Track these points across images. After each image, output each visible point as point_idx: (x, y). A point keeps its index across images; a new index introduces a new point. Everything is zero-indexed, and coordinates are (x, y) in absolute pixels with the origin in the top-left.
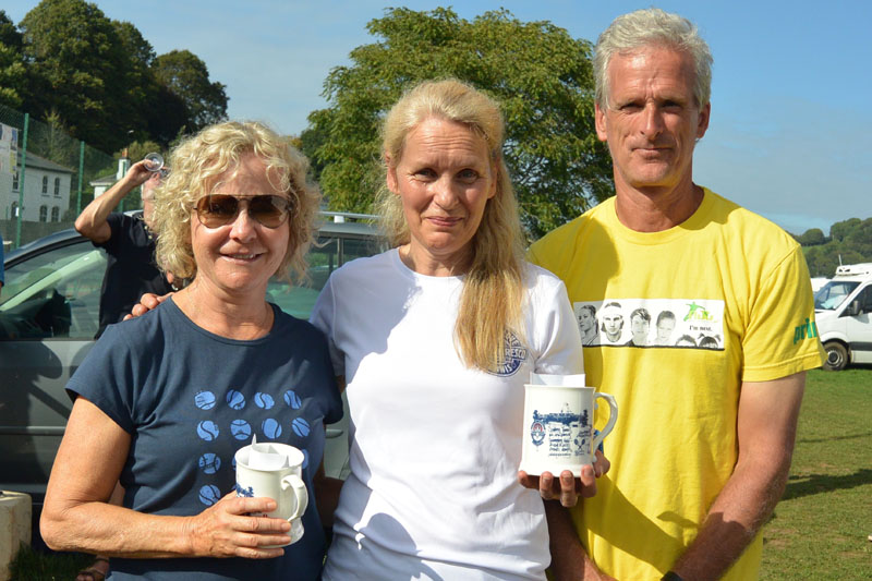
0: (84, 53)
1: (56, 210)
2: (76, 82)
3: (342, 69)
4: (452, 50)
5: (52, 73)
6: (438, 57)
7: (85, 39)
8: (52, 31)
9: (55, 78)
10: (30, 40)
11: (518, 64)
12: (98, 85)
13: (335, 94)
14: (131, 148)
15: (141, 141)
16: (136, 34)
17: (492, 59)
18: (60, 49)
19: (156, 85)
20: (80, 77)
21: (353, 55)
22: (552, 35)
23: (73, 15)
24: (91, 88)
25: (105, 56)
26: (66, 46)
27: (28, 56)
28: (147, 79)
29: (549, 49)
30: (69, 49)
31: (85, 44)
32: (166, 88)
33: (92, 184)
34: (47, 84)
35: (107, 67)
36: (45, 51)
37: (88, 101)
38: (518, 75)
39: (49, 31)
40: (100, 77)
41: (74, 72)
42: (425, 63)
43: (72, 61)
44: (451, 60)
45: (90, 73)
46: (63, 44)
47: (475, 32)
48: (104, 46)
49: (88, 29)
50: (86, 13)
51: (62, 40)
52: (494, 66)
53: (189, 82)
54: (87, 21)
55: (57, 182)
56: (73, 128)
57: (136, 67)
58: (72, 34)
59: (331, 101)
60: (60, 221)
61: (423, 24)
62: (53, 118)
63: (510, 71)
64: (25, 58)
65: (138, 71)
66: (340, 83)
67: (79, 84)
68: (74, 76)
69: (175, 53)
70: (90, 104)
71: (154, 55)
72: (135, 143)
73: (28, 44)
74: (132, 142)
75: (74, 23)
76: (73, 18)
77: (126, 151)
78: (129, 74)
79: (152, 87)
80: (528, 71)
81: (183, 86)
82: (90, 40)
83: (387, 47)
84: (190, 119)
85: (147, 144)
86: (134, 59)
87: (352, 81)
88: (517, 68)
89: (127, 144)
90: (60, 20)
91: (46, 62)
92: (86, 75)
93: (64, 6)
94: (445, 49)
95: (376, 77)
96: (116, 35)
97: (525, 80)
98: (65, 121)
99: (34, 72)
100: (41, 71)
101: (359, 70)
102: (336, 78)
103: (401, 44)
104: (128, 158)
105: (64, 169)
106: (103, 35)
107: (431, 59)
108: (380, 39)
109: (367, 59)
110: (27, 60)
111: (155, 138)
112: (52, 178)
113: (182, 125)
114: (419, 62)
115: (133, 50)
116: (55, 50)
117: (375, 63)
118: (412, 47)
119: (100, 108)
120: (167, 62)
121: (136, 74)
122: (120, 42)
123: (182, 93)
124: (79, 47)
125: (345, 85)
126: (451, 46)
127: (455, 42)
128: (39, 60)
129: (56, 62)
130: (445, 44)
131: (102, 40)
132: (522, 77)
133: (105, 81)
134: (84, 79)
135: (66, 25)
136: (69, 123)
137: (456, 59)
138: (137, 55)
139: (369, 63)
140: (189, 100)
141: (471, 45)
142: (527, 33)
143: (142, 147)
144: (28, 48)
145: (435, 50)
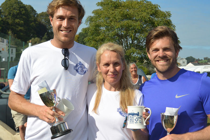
0: (18, 14)
1: (12, 58)
2: (16, 22)
3: (90, 16)
4: (120, 10)
5: (9, 20)
6: (116, 12)
7: (18, 10)
8: (9, 9)
9: (10, 21)
10: (3, 11)
11: (138, 12)
12: (22, 23)
13: (88, 23)
14: (32, 40)
15: (34, 38)
16: (32, 8)
17: (131, 12)
18: (11, 13)
19: (38, 22)
20: (17, 21)
21: (93, 12)
22: (147, 4)
23: (14, 4)
24: (20, 24)
25: (24, 15)
26: (13, 12)
27: (2, 15)
28: (35, 20)
29: (146, 8)
30: (13, 13)
31: (18, 11)
32: (41, 23)
33: (22, 50)
34: (8, 23)
35: (24, 18)
36: (7, 14)
37: (19, 27)
38: (139, 16)
39: (8, 8)
40: (23, 21)
41: (15, 19)
42: (113, 14)
43: (15, 16)
44: (120, 12)
45: (20, 20)
46: (12, 12)
47: (126, 4)
48: (23, 12)
49: (19, 7)
50: (18, 3)
51: (12, 11)
52: (132, 13)
53: (47, 20)
54: (18, 5)
55: (12, 50)
56: (15, 35)
57: (32, 17)
58: (14, 9)
59: (87, 25)
60: (13, 61)
61: (112, 3)
62: (10, 32)
63: (136, 14)
64: (1, 16)
65: (33, 18)
66: (90, 20)
67: (17, 22)
68: (15, 20)
69: (43, 13)
70: (20, 28)
71: (37, 14)
72: (33, 38)
73: (2, 12)
74: (32, 38)
75: (15, 6)
76: (15, 5)
77: (31, 41)
78: (30, 19)
79: (37, 22)
80: (141, 14)
81: (45, 22)
82: (20, 10)
83: (102, 10)
84: (48, 31)
85: (36, 38)
86: (32, 15)
87: (93, 20)
88: (138, 14)
89: (30, 39)
90: (11, 5)
91: (7, 17)
92: (18, 20)
93: (12, 1)
94: (118, 9)
95: (100, 18)
96: (26, 9)
97: (140, 17)
98: (13, 33)
99: (4, 20)
100: (6, 19)
101: (95, 16)
102: (89, 19)
103: (106, 9)
104: (31, 43)
105: (14, 46)
106: (23, 9)
107: (115, 13)
108: (100, 7)
109: (97, 13)
110: (2, 17)
111: (38, 37)
112: (11, 49)
113: (46, 33)
114: (111, 13)
115: (31, 13)
116: (10, 14)
117: (99, 14)
118: (109, 9)
119: (23, 29)
120: (41, 15)
121: (32, 19)
122: (28, 10)
123: (45, 24)
124: (16, 12)
125: (91, 21)
126: (120, 8)
127: (121, 7)
128: (5, 16)
129: (10, 17)
130: (118, 8)
131: (23, 10)
132: (140, 16)
133: (24, 22)
134: (18, 21)
135: (12, 7)
136: (15, 34)
137: (121, 12)
138: (32, 14)
139: (98, 14)
140: (47, 26)
141: (125, 8)
142: (140, 4)
143: (35, 39)
144: (2, 13)
145: (115, 10)
